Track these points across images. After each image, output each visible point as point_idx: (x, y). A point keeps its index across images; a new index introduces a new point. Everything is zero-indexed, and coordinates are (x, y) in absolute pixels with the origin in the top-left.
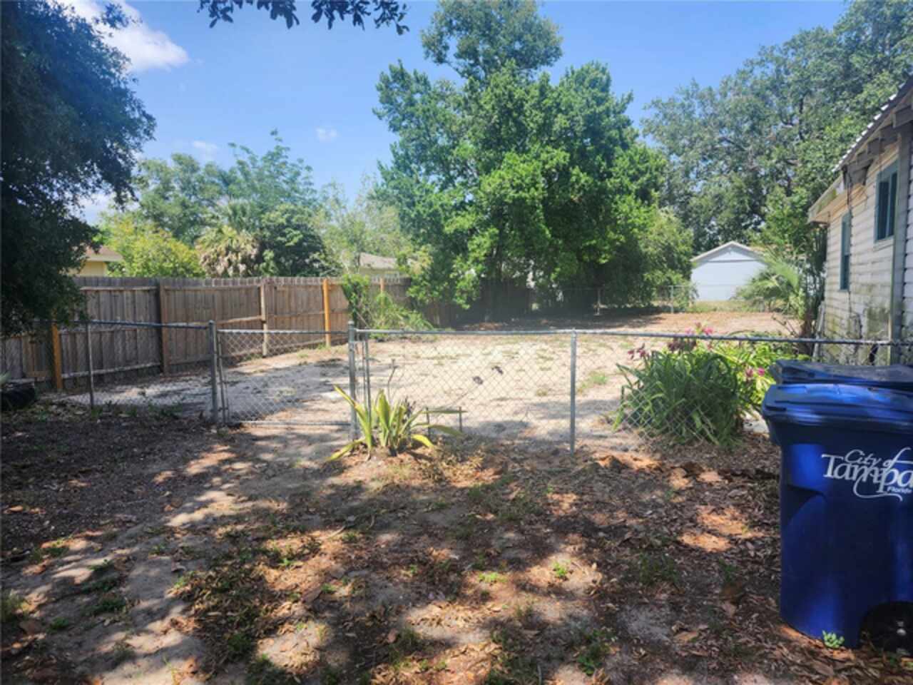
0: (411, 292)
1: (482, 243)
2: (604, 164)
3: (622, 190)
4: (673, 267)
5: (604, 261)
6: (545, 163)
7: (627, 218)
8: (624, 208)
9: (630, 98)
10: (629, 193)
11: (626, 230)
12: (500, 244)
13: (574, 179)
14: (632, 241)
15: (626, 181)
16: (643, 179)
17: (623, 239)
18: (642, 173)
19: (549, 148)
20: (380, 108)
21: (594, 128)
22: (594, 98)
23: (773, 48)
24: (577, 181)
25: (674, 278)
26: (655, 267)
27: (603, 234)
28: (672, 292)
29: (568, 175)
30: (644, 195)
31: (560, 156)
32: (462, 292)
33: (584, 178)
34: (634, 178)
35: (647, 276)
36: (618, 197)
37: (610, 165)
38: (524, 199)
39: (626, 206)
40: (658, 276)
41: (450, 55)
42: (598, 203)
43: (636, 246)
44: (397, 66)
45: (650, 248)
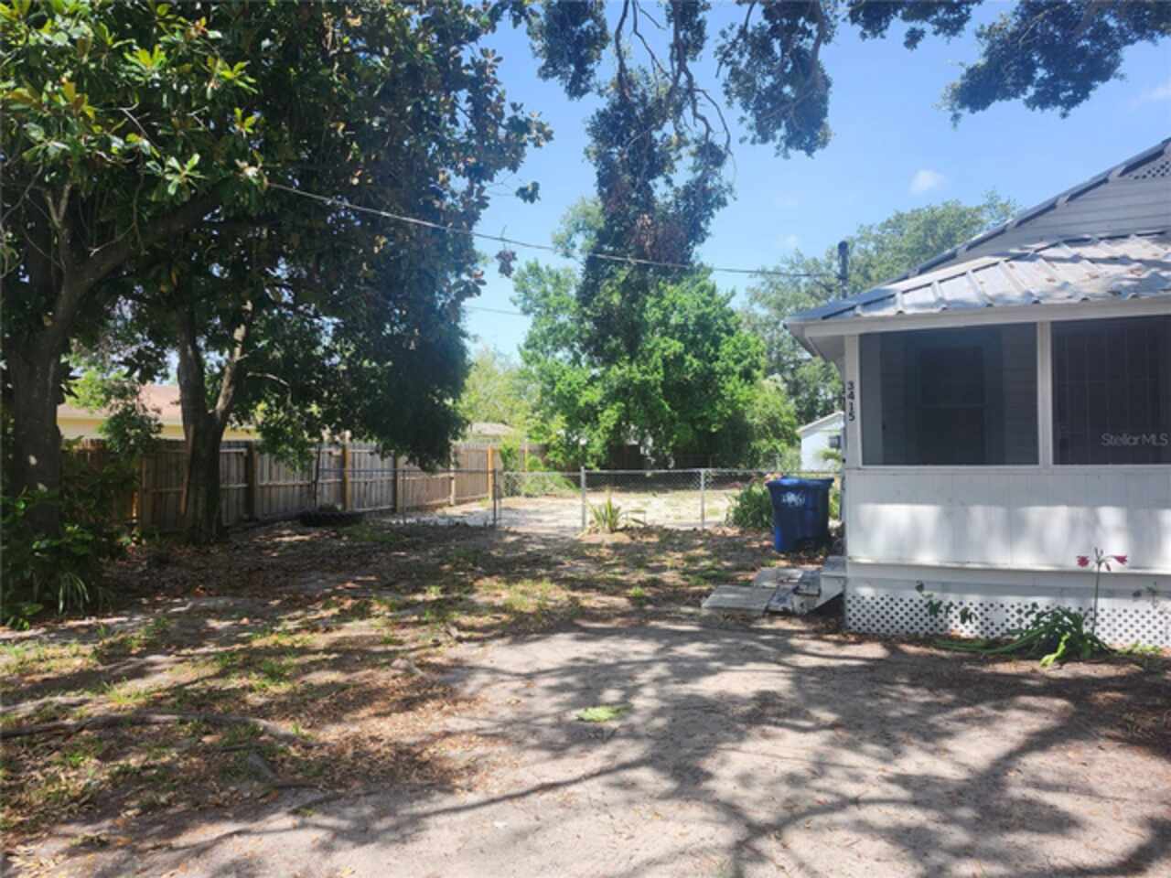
0: (550, 456)
1: (610, 416)
2: (712, 350)
3: (728, 372)
4: (778, 437)
5: (714, 430)
6: (664, 350)
7: (732, 395)
8: (730, 386)
9: (733, 294)
10: (734, 373)
11: (732, 404)
12: (626, 416)
13: (687, 364)
14: (739, 414)
15: (731, 364)
16: (746, 362)
17: (730, 412)
18: (745, 357)
19: (667, 338)
20: (515, 295)
21: (703, 324)
22: (704, 301)
23: (871, 227)
24: (691, 364)
25: (779, 447)
26: (761, 436)
27: (712, 407)
28: (778, 459)
29: (683, 361)
30: (747, 375)
31: (677, 346)
32: (593, 457)
33: (696, 363)
34: (738, 362)
35: (753, 444)
36: (724, 378)
37: (717, 350)
38: (648, 382)
39: (732, 386)
40: (763, 445)
41: (576, 252)
42: (708, 381)
43: (743, 416)
44: (532, 261)
45: (755, 419)
